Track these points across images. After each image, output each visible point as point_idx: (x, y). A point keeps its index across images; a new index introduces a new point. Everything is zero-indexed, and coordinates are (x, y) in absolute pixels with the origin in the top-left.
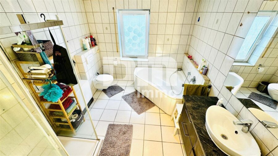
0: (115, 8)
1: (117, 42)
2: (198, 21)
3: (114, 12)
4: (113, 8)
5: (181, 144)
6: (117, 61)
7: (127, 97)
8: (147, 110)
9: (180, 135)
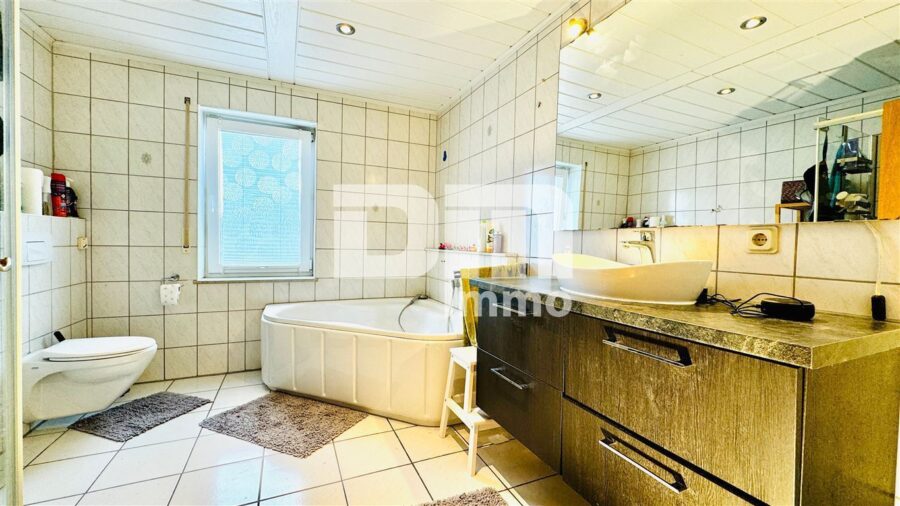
0: (193, 101)
1: (186, 209)
2: (445, 159)
3: (188, 111)
4: (187, 100)
5: (508, 489)
6: (178, 285)
7: (233, 417)
8: (337, 434)
9: (491, 467)
